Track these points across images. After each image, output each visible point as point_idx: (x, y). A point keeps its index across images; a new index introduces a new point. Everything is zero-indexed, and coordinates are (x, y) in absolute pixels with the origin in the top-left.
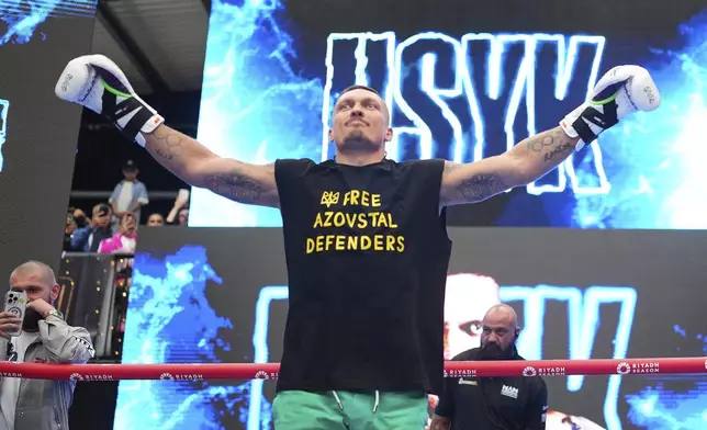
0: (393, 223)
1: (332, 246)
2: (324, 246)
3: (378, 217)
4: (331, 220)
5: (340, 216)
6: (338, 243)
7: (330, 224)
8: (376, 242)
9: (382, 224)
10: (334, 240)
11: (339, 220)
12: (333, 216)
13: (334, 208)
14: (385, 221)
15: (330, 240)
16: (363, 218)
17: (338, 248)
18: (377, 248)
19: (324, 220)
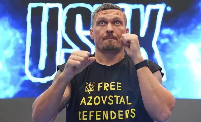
0: (129, 102)
1: (93, 118)
2: (88, 117)
3: (119, 99)
4: (92, 102)
5: (97, 99)
6: (97, 115)
7: (91, 104)
8: (119, 115)
9: (122, 103)
10: (94, 114)
11: (97, 101)
12: (93, 99)
13: (93, 94)
14: (123, 101)
15: (92, 114)
16: (111, 98)
17: (97, 119)
18: (120, 118)
19: (87, 101)
